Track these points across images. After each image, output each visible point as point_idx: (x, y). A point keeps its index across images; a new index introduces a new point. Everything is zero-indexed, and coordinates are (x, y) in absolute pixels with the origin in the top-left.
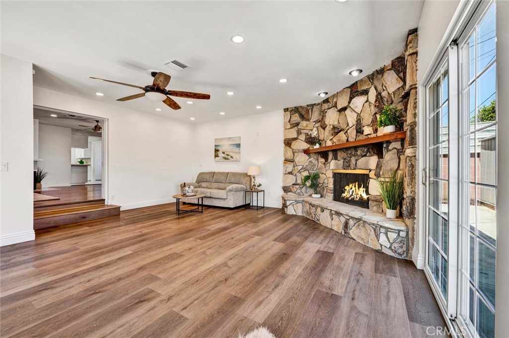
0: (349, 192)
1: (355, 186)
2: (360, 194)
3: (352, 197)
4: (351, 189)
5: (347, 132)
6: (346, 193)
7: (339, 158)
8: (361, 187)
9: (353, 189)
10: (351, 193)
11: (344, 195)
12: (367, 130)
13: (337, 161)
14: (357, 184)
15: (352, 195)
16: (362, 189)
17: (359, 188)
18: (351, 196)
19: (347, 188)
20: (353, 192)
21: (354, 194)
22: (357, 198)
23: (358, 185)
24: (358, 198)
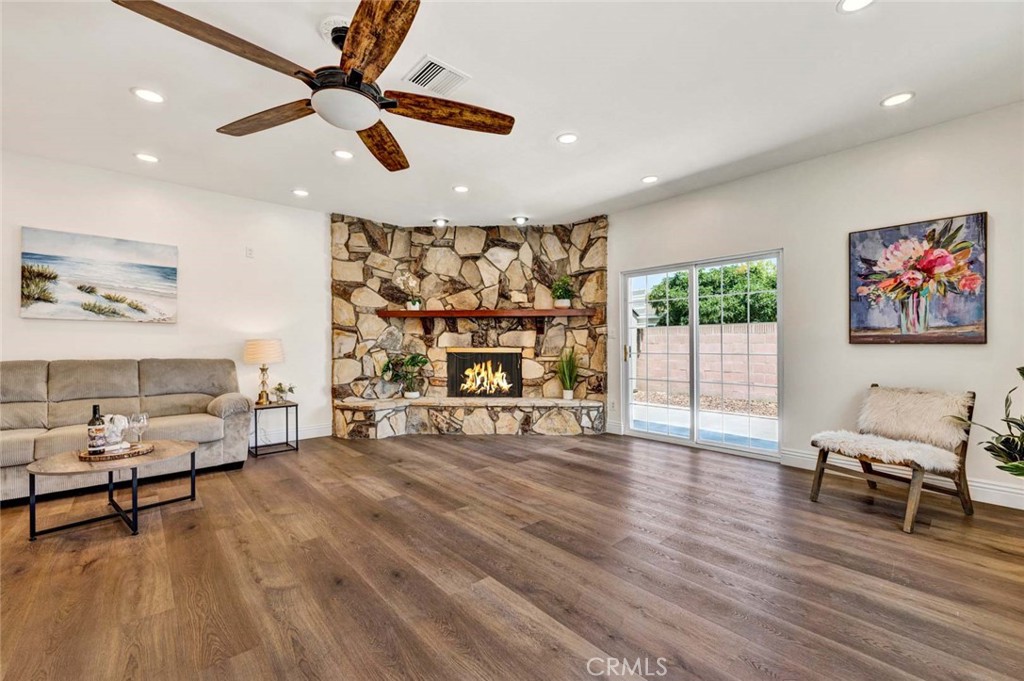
0: (474, 380)
1: (486, 369)
2: (495, 383)
3: (482, 388)
4: (479, 374)
5: (479, 292)
6: (469, 383)
7: (460, 329)
8: (497, 370)
9: (483, 374)
10: (479, 383)
11: (464, 386)
12: (517, 297)
13: (455, 335)
14: (489, 364)
15: (481, 385)
16: (500, 374)
17: (494, 373)
18: (479, 387)
19: (468, 372)
20: (483, 380)
21: (485, 384)
22: (491, 389)
23: (492, 366)
24: (494, 390)
